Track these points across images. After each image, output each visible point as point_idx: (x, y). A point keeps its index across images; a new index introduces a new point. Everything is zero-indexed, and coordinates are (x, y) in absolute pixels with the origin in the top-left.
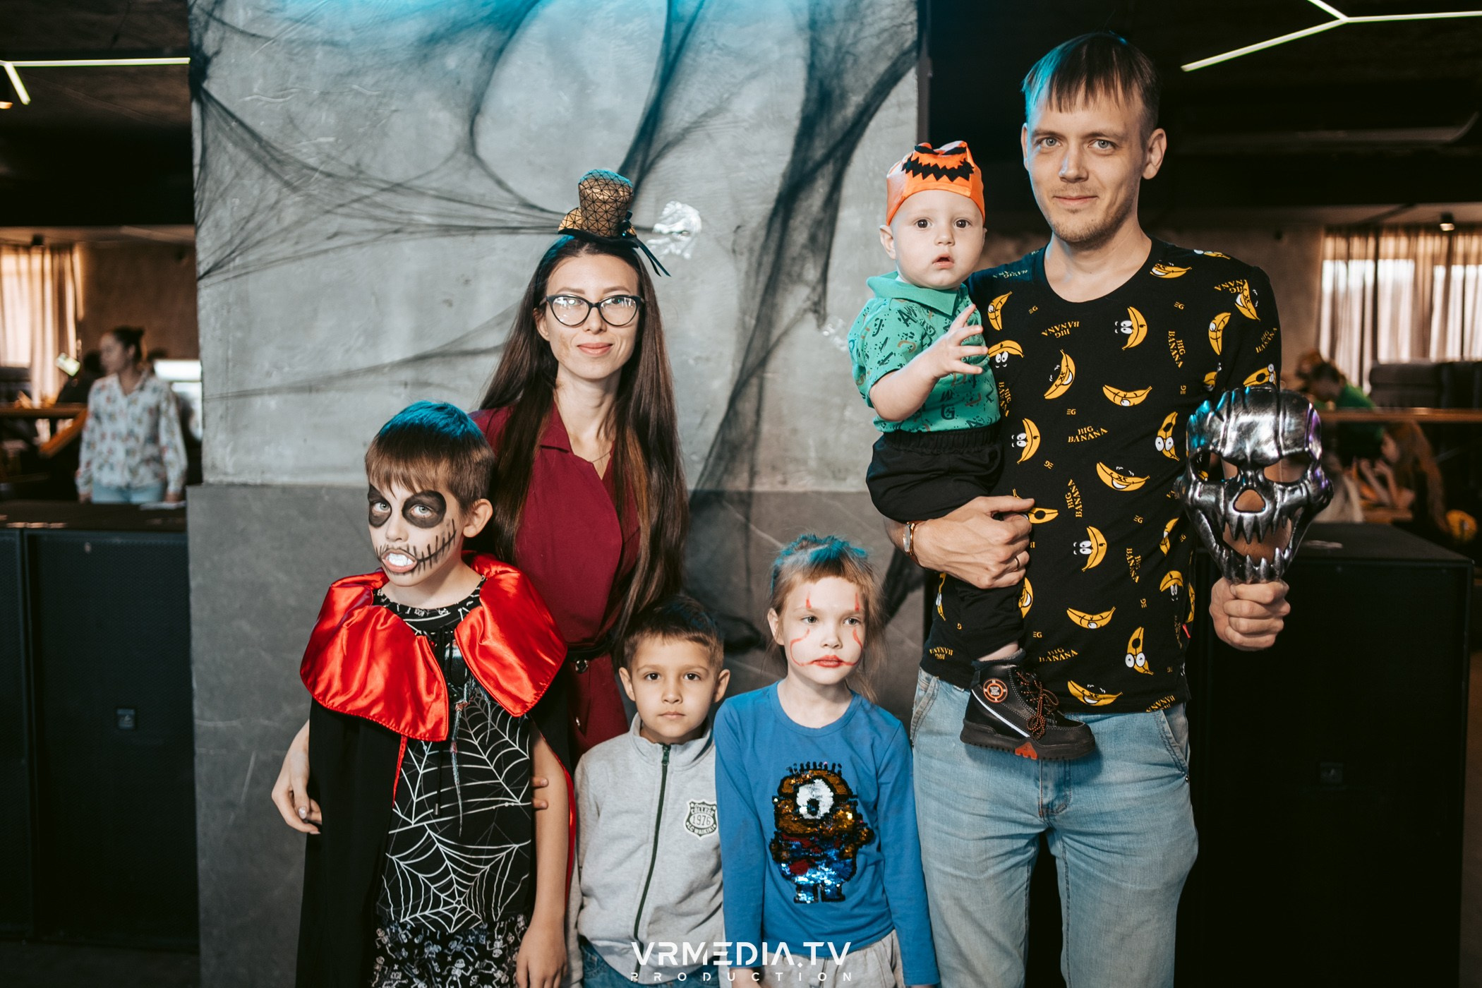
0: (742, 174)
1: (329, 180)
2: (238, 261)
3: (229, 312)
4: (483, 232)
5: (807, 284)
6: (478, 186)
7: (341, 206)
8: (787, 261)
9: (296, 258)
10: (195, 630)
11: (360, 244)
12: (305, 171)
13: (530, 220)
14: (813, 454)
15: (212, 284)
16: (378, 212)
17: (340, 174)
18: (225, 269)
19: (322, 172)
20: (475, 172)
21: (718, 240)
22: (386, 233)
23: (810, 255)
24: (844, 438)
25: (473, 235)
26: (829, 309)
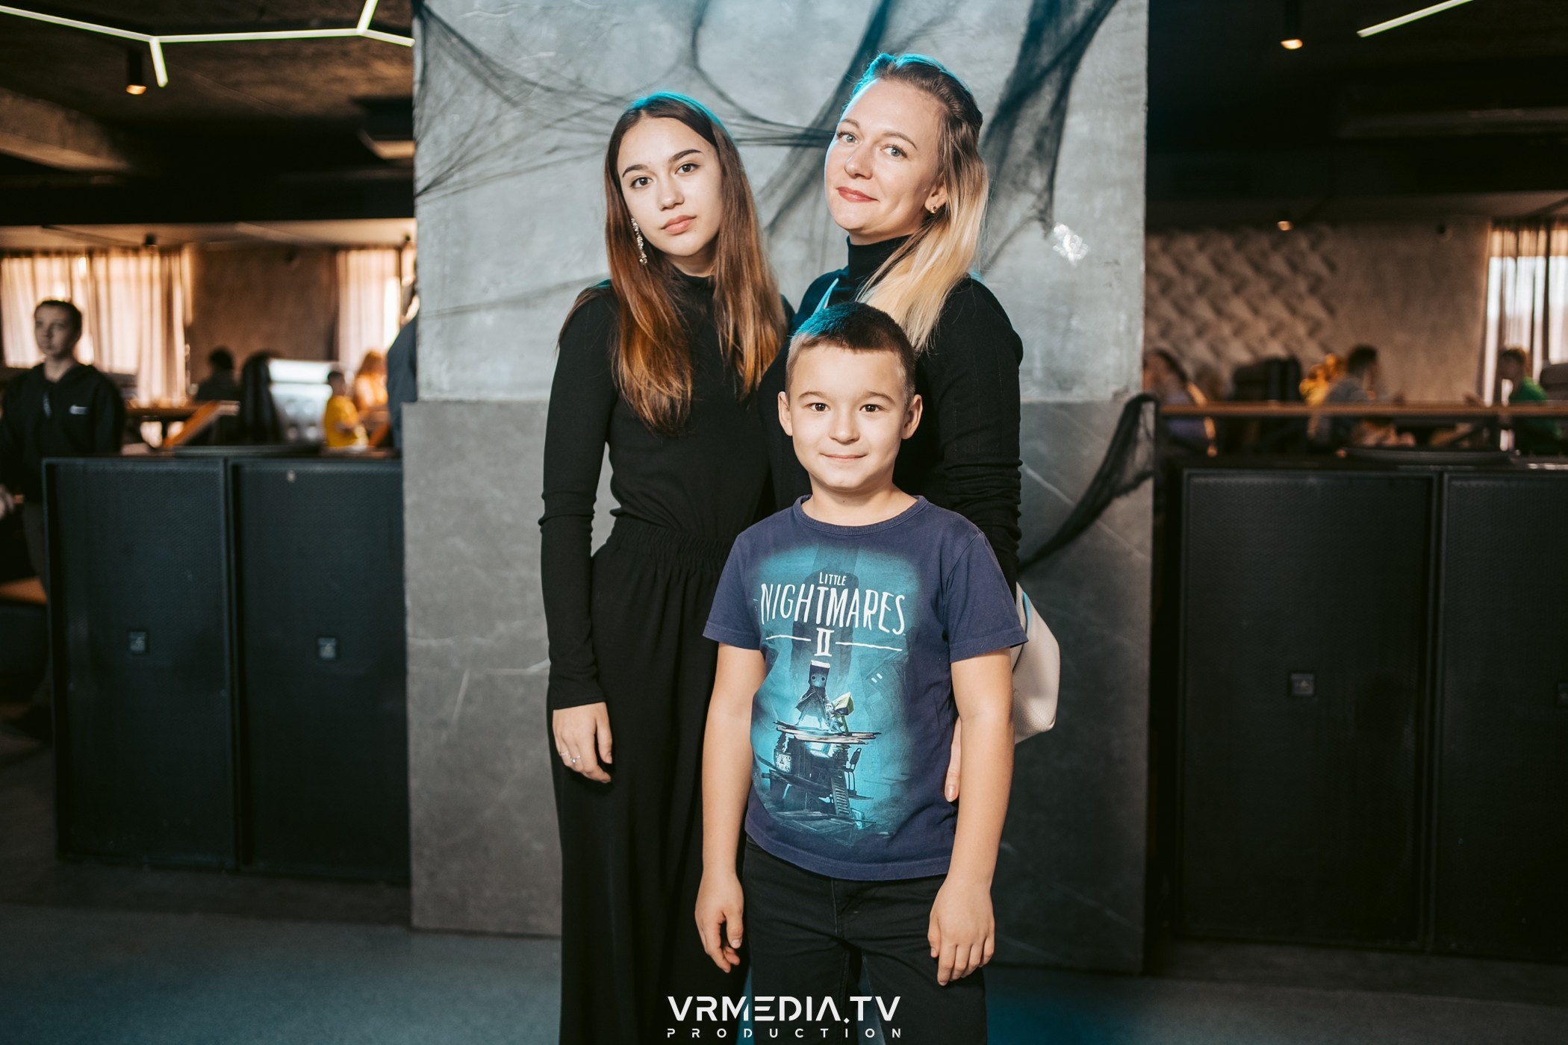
1: (549, 94)
2: (457, 177)
3: (446, 228)
5: (1033, 191)
7: (561, 120)
8: (1012, 169)
9: (515, 173)
10: (410, 548)
11: (579, 159)
12: (525, 86)
13: (751, 131)
14: (1037, 364)
15: (431, 200)
17: (560, 89)
18: (443, 185)
19: (542, 87)
20: (697, 84)
23: (1035, 163)
24: (1070, 347)
26: (1056, 217)
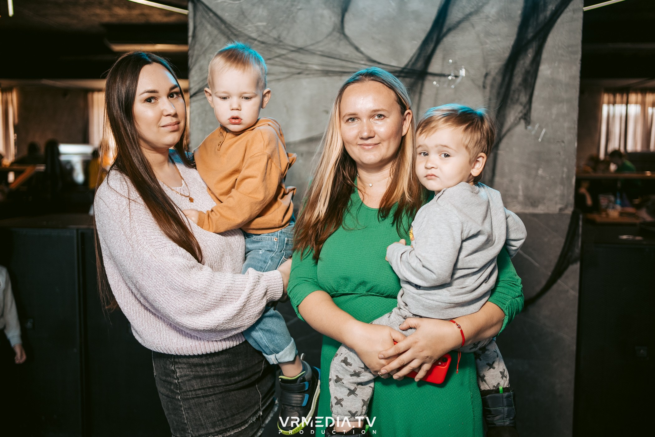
0: (487, 46)
1: (263, 45)
3: (206, 115)
4: (346, 74)
5: (521, 104)
6: (345, 50)
7: (269, 59)
8: (511, 92)
11: (279, 80)
12: (250, 40)
14: (521, 193)
15: (198, 100)
16: (290, 63)
17: (269, 42)
19: (259, 41)
20: (343, 42)
21: (473, 81)
22: (293, 74)
23: (523, 89)
24: (538, 185)
25: (341, 76)
26: (532, 118)
